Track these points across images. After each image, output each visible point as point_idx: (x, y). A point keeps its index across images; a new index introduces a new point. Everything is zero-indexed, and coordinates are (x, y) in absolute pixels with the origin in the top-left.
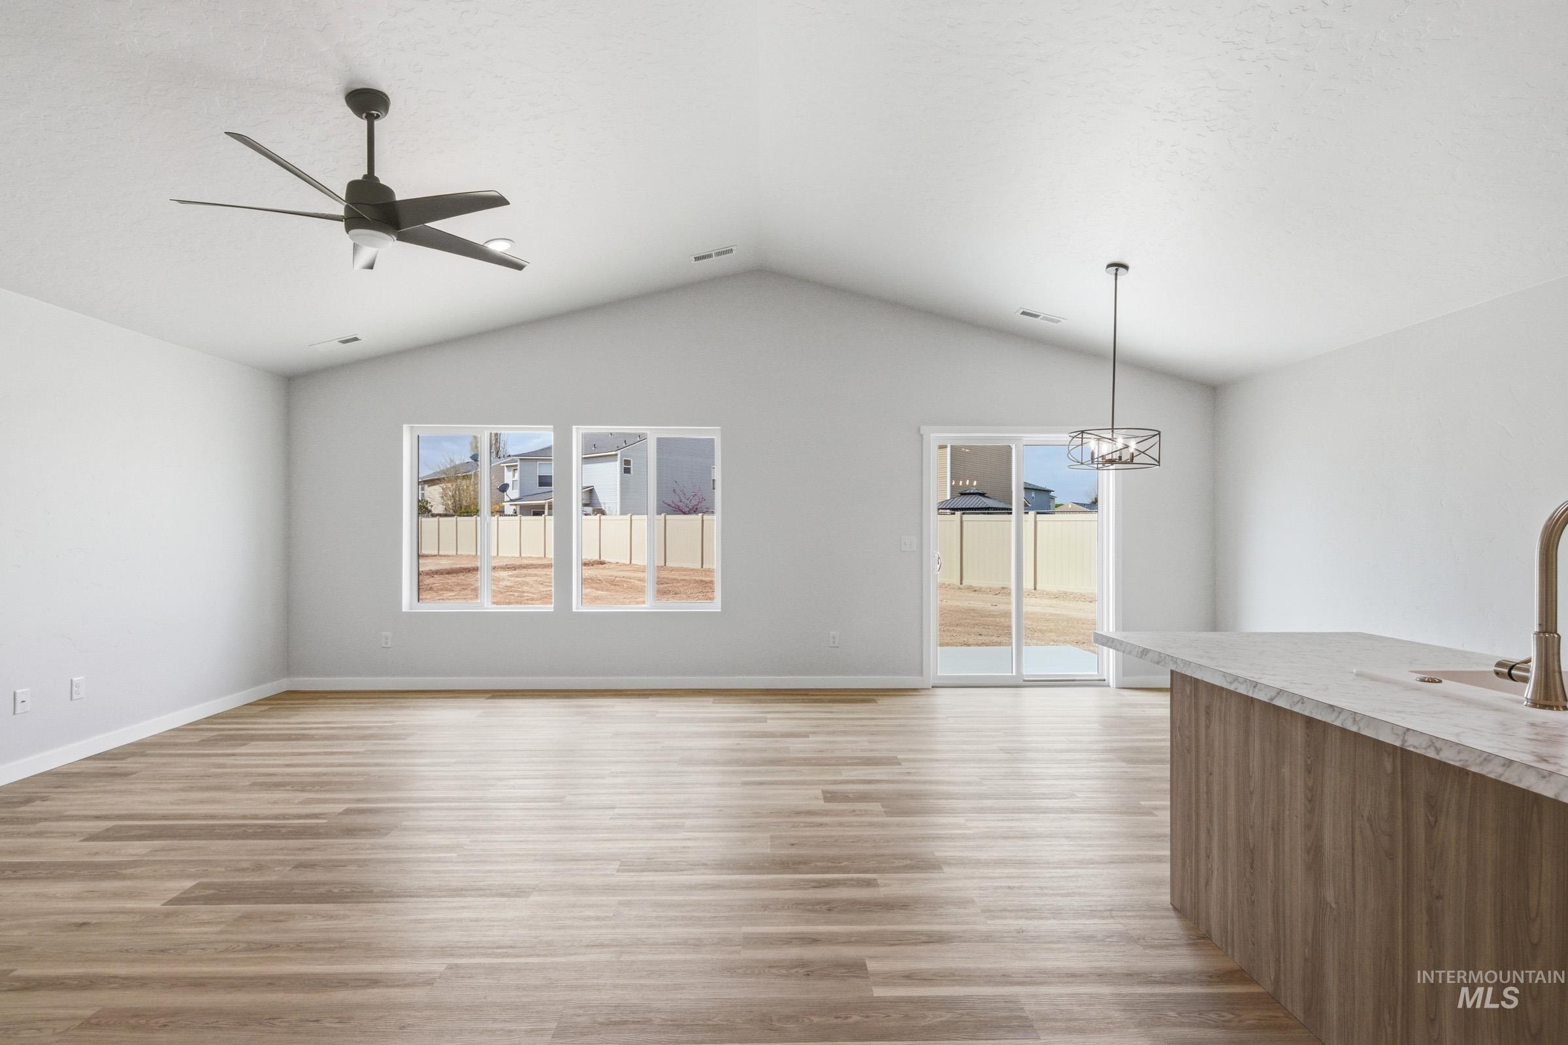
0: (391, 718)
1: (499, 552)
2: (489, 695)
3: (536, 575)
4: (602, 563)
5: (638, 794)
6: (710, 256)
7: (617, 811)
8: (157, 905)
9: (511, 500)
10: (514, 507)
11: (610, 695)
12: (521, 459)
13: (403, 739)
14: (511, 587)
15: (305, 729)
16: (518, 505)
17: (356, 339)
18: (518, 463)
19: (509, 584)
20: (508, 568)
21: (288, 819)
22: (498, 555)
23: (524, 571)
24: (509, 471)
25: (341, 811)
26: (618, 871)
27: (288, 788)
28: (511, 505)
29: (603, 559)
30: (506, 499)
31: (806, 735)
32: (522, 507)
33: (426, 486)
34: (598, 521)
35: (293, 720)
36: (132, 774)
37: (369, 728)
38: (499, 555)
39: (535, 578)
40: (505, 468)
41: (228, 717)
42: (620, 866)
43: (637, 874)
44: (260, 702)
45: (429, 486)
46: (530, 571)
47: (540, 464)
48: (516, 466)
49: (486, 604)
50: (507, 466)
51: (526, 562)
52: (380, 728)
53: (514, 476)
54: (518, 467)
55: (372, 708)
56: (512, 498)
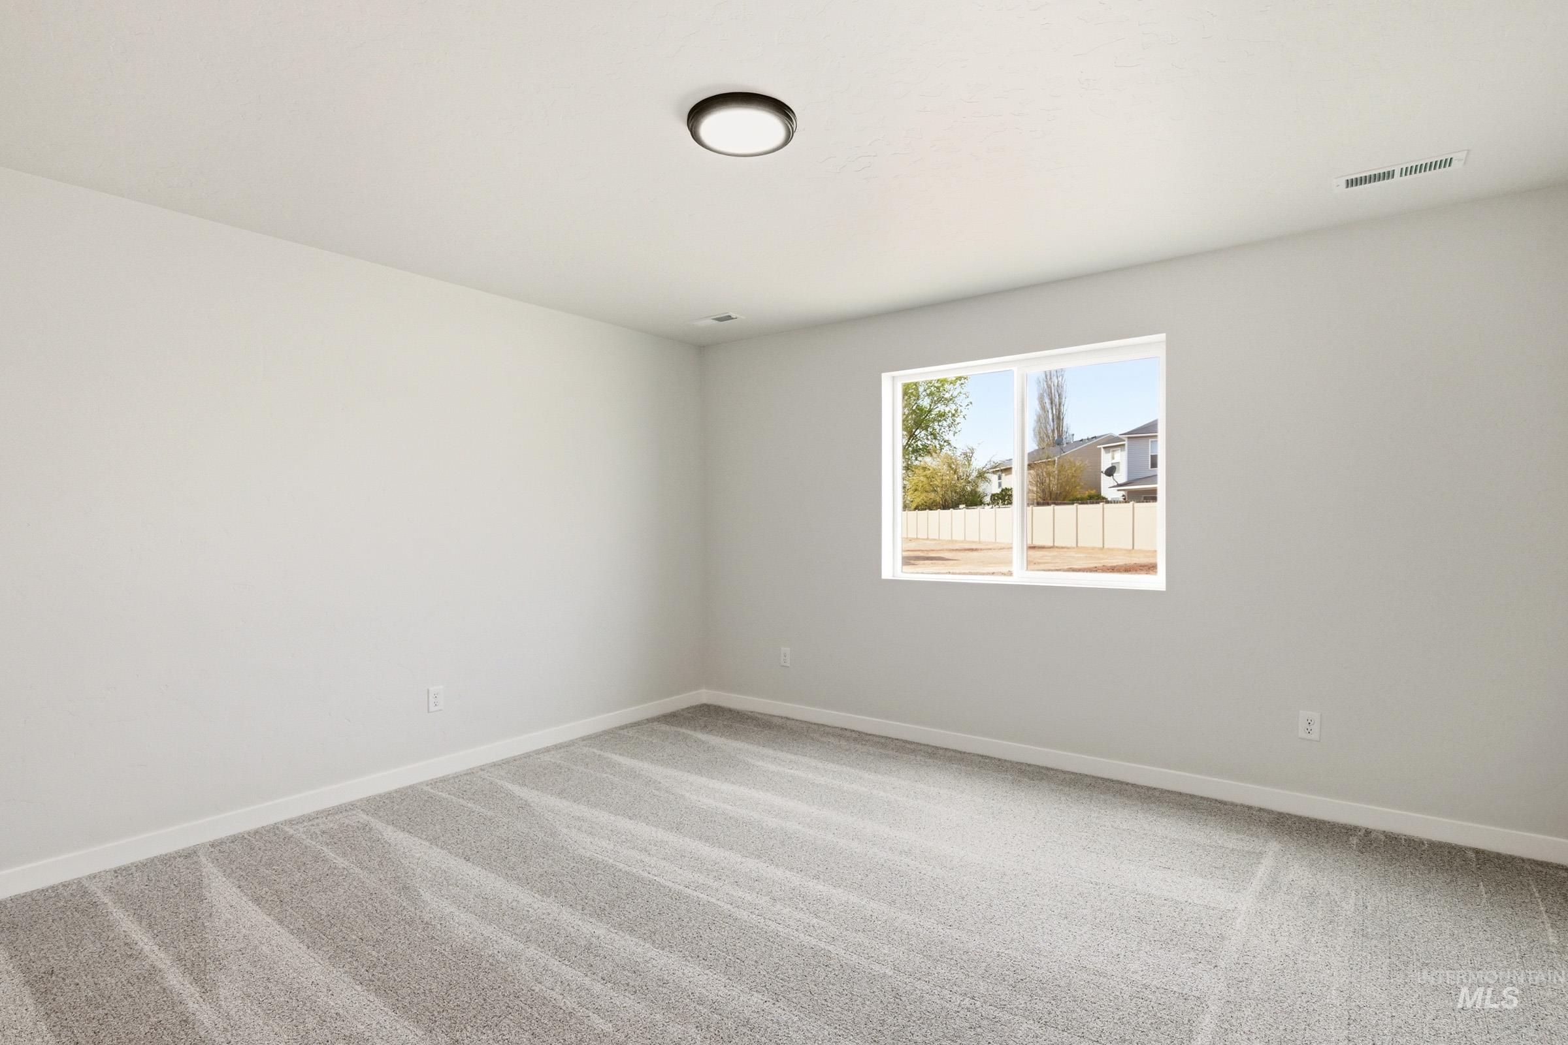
1: (1135, 545)
9: (1116, 486)
10: (1123, 493)
12: (1129, 438)
16: (1126, 490)
18: (1125, 442)
22: (1133, 548)
28: (1116, 491)
30: (1113, 483)
32: (1130, 492)
33: (1003, 475)
38: (1135, 547)
45: (1006, 475)
47: (1152, 442)
48: (1124, 445)
50: (1104, 448)
54: (1125, 448)
56: (1119, 483)
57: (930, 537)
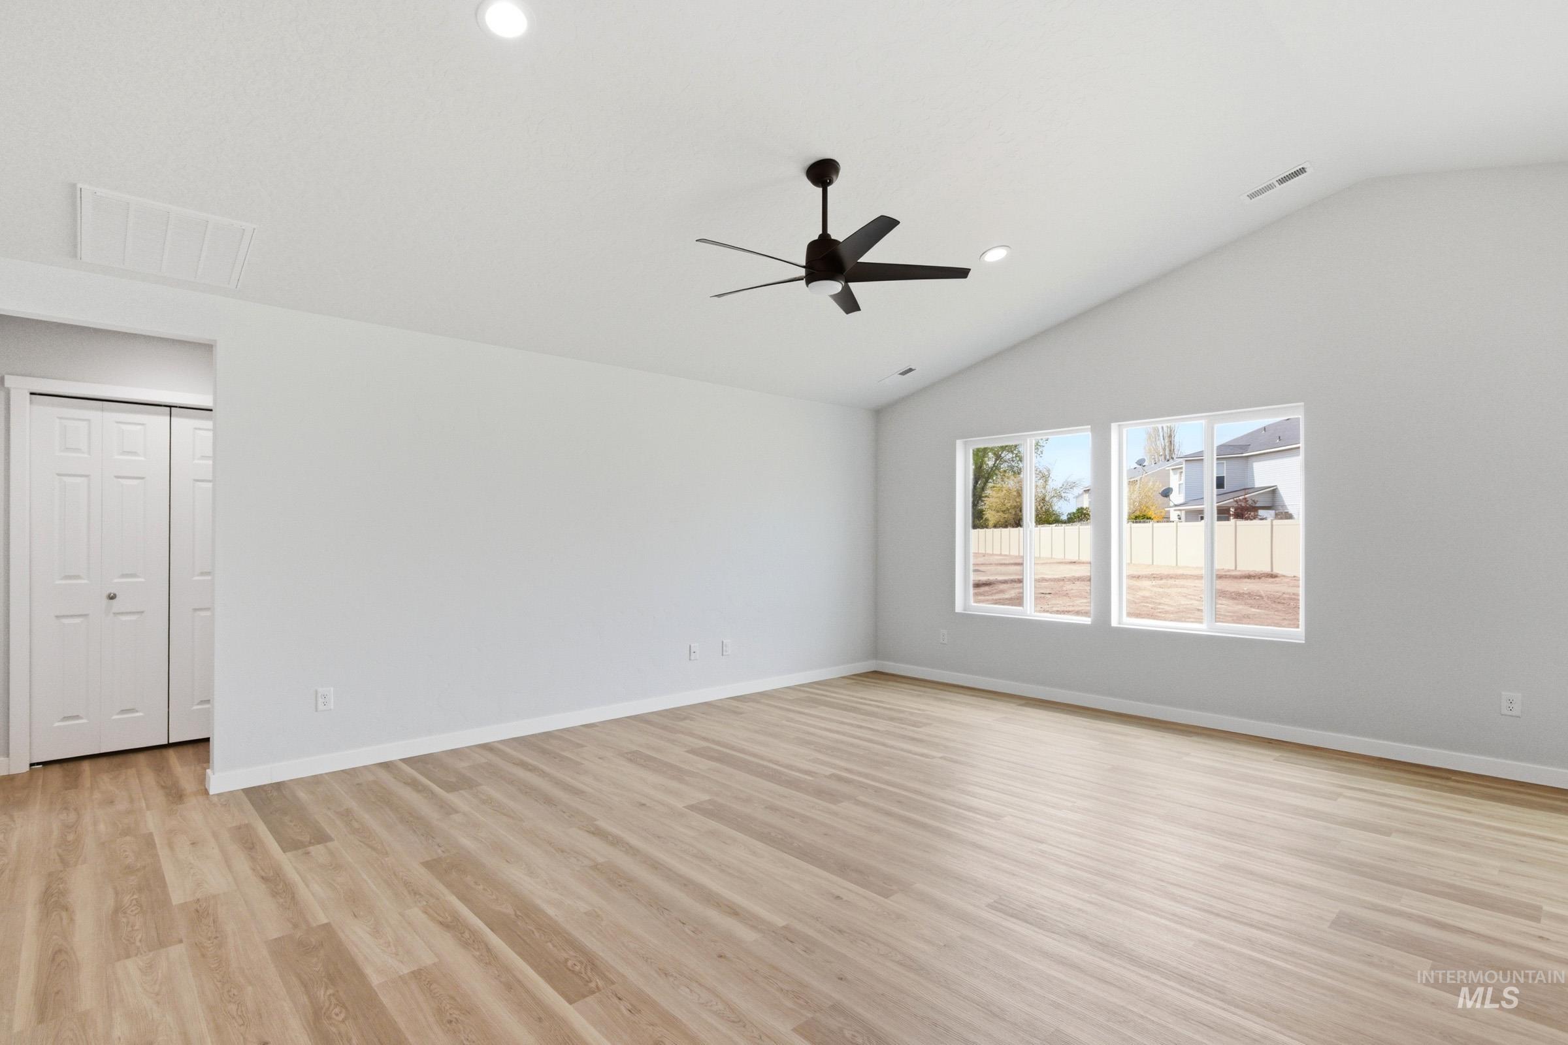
0: (922, 707)
2: (1023, 702)
3: (1182, 587)
4: (1273, 576)
5: (1082, 836)
6: (1270, 187)
7: (1043, 847)
8: (680, 805)
9: (1176, 506)
10: (1179, 513)
11: (1145, 724)
12: (1186, 461)
13: (918, 727)
14: (1147, 598)
15: (861, 703)
16: (1183, 510)
17: (910, 370)
18: (1183, 466)
19: (1147, 594)
20: (1154, 578)
21: (793, 770)
23: (1171, 582)
24: (1175, 474)
25: (827, 774)
26: (989, 906)
27: (812, 747)
28: (1175, 510)
29: (1276, 571)
30: (1172, 504)
31: (1388, 832)
32: (1188, 512)
34: (1270, 526)
35: (859, 695)
36: (741, 713)
37: (903, 712)
39: (1180, 590)
40: (1171, 471)
41: (825, 685)
42: (995, 902)
43: (1003, 916)
44: (852, 677)
46: (1178, 582)
48: (1181, 468)
49: (1029, 611)
50: (1173, 469)
51: (1180, 572)
52: (911, 714)
53: (1180, 479)
54: (1184, 470)
55: (919, 696)
56: (1176, 503)
57: (1003, 553)
